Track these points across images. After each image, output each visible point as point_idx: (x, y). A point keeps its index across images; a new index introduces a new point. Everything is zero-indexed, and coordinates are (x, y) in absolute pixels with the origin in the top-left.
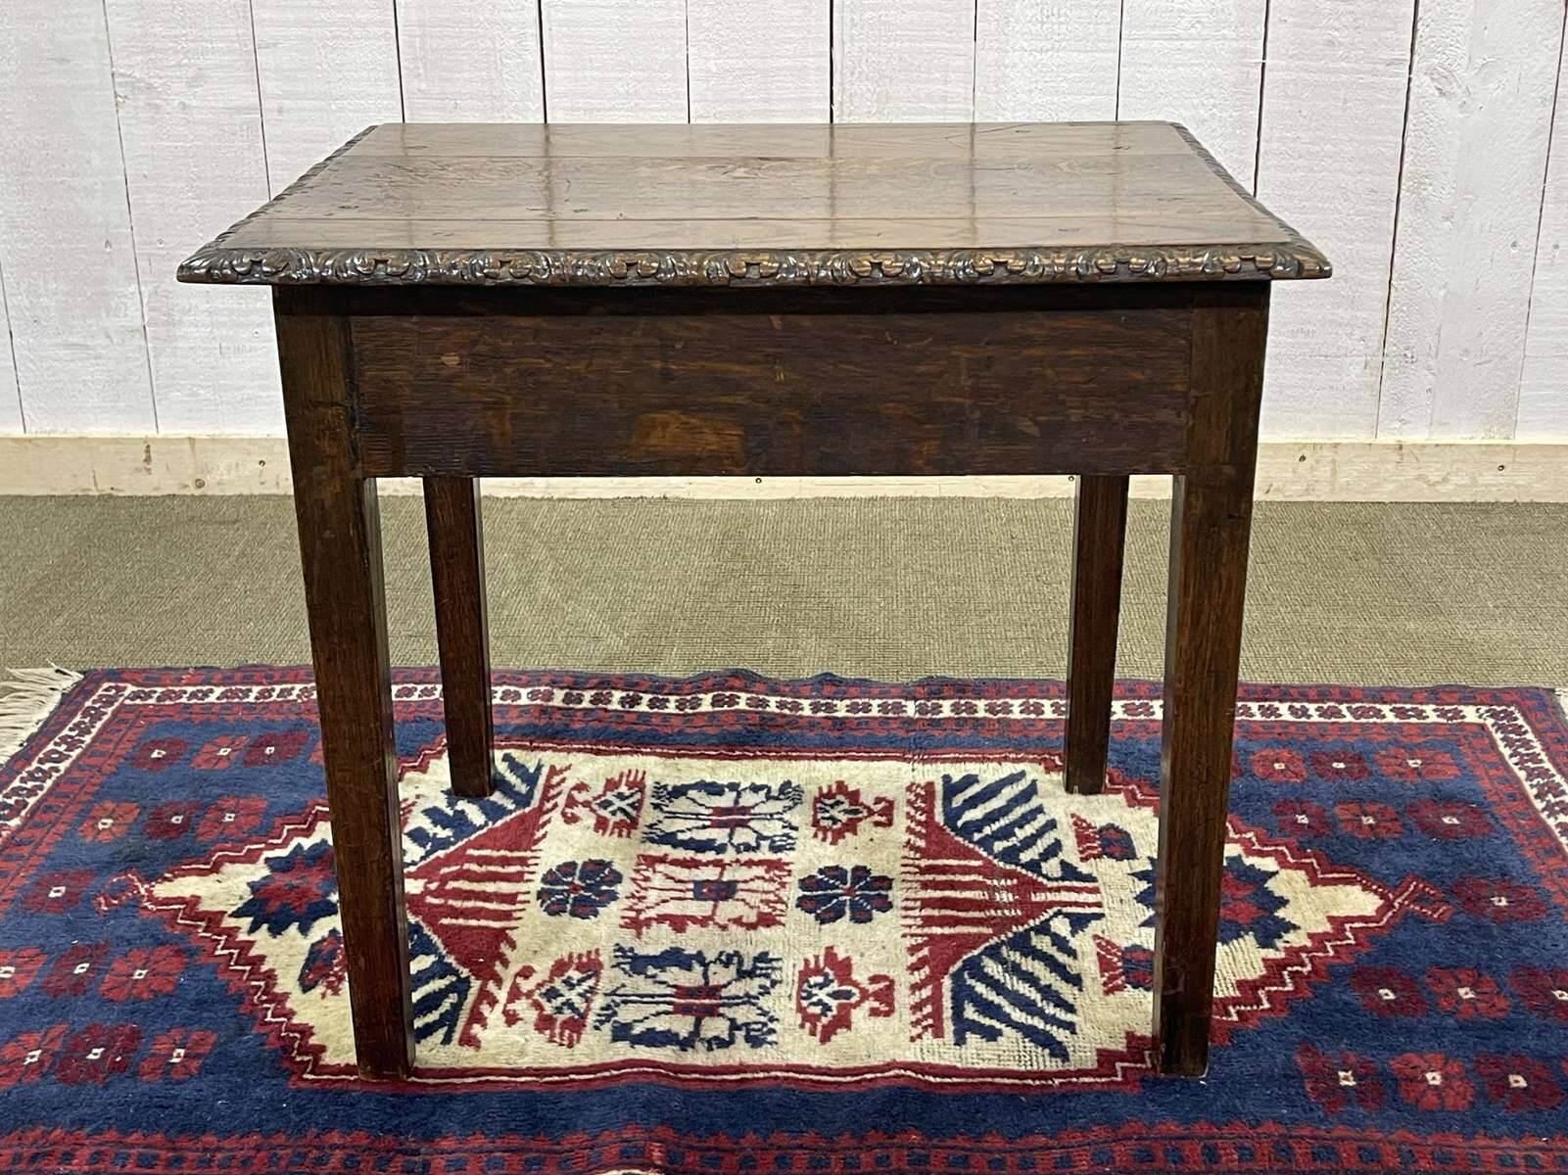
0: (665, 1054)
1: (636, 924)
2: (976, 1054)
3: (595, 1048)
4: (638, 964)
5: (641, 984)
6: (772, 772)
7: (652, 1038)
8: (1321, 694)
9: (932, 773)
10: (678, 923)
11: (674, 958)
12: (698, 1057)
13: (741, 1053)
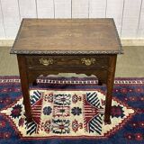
0: (59, 135)
1: (54, 116)
2: (91, 134)
3: (51, 134)
4: (55, 122)
5: (55, 125)
6: (67, 93)
7: (57, 132)
8: (129, 79)
9: (85, 92)
10: (59, 116)
11: (59, 121)
12: (62, 135)
13: (67, 134)
